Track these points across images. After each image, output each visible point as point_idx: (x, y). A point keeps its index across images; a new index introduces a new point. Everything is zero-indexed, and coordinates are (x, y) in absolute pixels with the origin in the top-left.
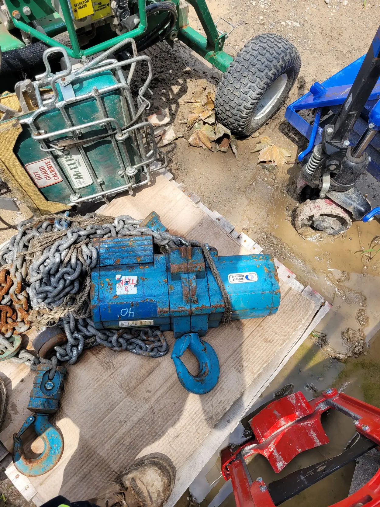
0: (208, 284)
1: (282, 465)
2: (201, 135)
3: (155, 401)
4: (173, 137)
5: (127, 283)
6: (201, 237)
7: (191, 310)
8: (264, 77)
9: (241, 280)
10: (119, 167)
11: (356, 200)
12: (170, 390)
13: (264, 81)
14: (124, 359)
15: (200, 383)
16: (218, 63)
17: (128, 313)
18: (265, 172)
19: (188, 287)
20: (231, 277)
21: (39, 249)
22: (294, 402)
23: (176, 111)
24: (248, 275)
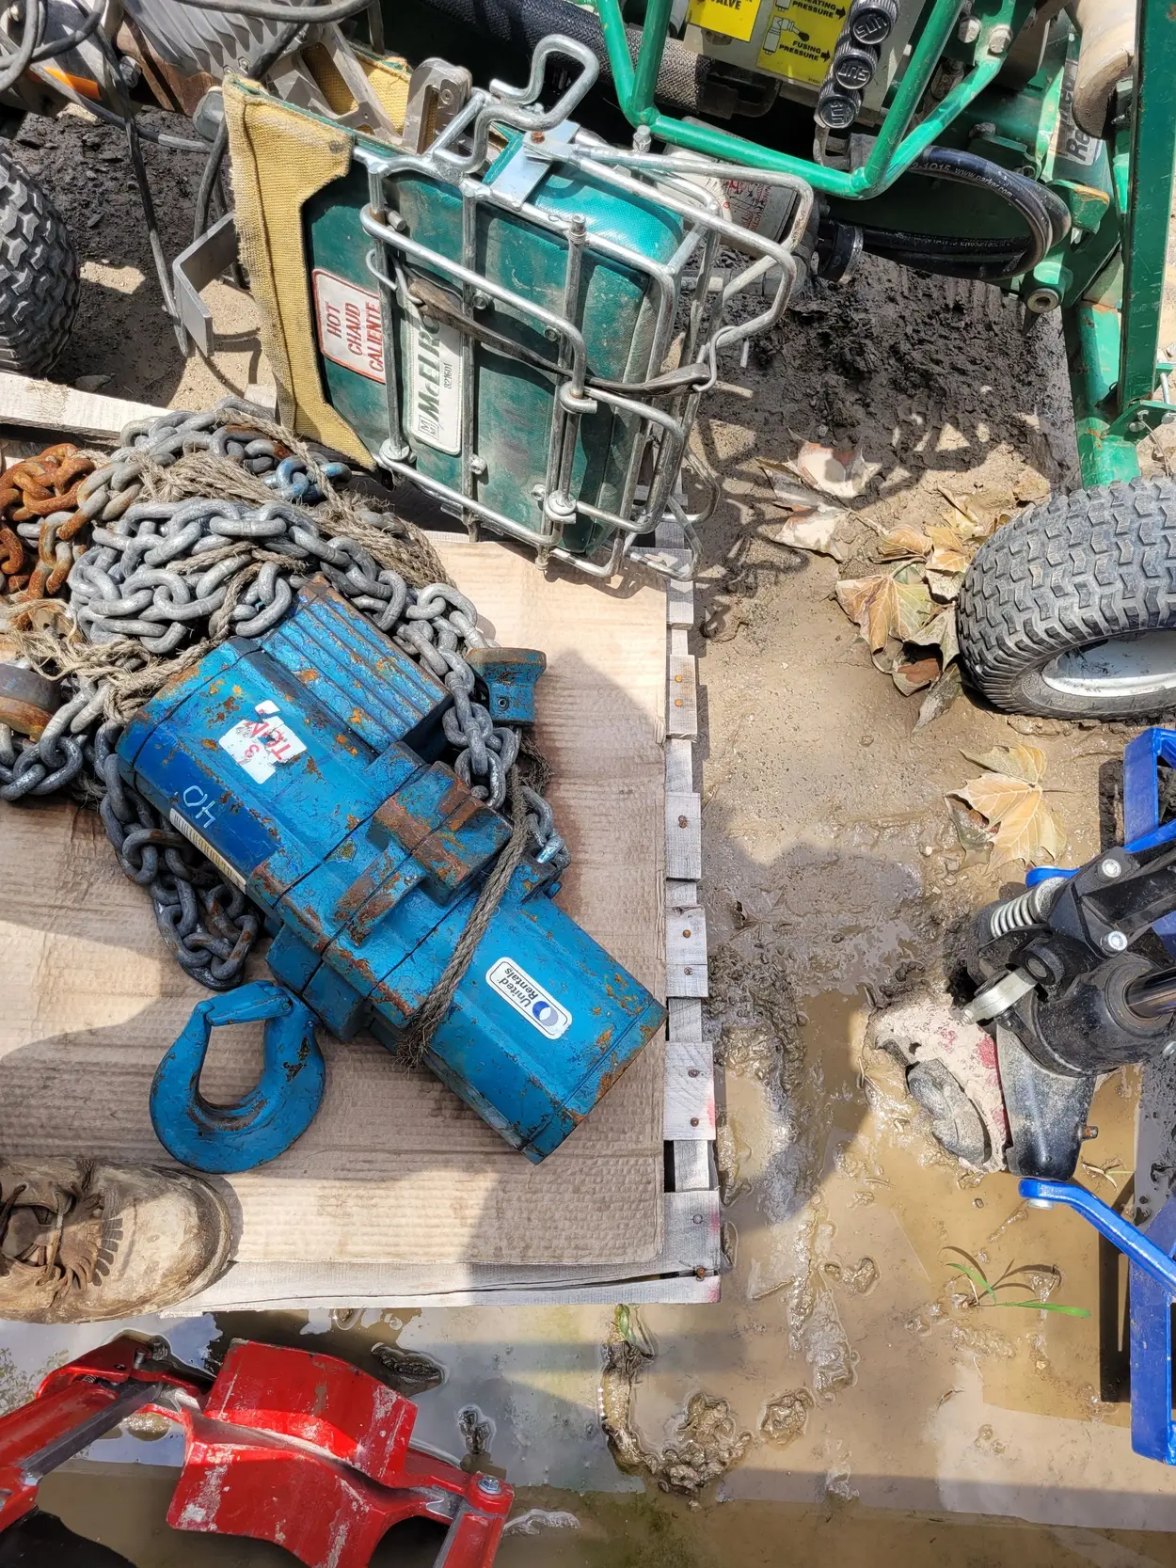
0: (434, 929)
1: (199, 1519)
2: (883, 596)
3: (80, 1063)
4: (818, 541)
5: (268, 739)
6: (597, 819)
7: (329, 944)
8: (1140, 595)
9: (518, 1001)
11: (1050, 1117)
12: (136, 1074)
13: (1130, 604)
14: (125, 902)
15: (194, 1129)
16: (1094, 464)
17: (199, 809)
18: (946, 831)
19: (373, 885)
20: (506, 967)
21: (178, 482)
22: (380, 1413)
23: (893, 490)
24: (547, 1006)
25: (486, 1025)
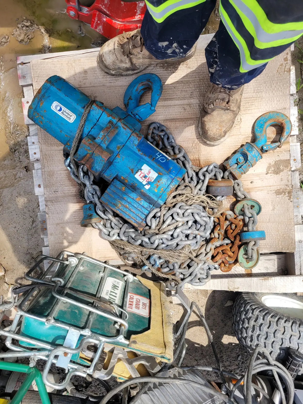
0: (92, 128)
3: (185, 99)
5: (145, 177)
7: (119, 120)
9: (66, 111)
10: (79, 272)
12: (171, 98)
17: (161, 157)
19: (108, 136)
20: (71, 120)
22: (100, 27)
24: (58, 110)
25: (74, 104)
